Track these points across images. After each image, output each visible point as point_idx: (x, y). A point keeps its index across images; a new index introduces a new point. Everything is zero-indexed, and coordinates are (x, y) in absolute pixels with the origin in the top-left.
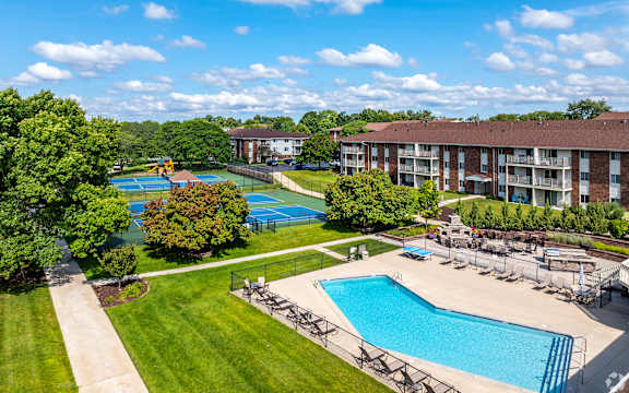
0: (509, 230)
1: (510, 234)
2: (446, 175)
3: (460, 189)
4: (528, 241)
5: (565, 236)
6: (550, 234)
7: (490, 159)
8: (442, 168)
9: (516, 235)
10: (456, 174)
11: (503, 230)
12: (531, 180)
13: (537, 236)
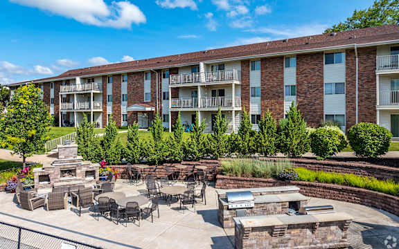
0: (161, 163)
1: (161, 171)
2: (109, 111)
3: (123, 124)
4: (191, 178)
5: (247, 163)
6: (225, 163)
7: (153, 86)
8: (105, 103)
9: (171, 171)
10: (119, 107)
11: (152, 163)
12: (196, 101)
13: (204, 168)
